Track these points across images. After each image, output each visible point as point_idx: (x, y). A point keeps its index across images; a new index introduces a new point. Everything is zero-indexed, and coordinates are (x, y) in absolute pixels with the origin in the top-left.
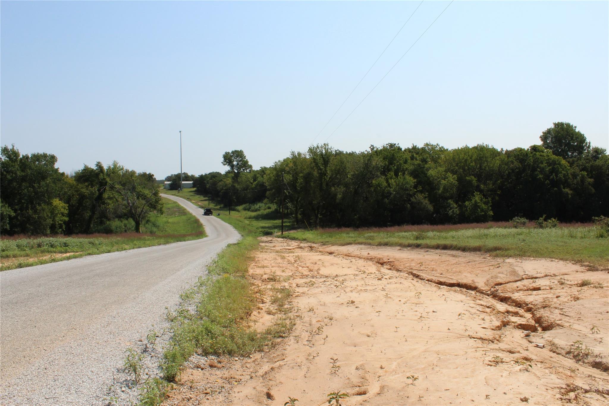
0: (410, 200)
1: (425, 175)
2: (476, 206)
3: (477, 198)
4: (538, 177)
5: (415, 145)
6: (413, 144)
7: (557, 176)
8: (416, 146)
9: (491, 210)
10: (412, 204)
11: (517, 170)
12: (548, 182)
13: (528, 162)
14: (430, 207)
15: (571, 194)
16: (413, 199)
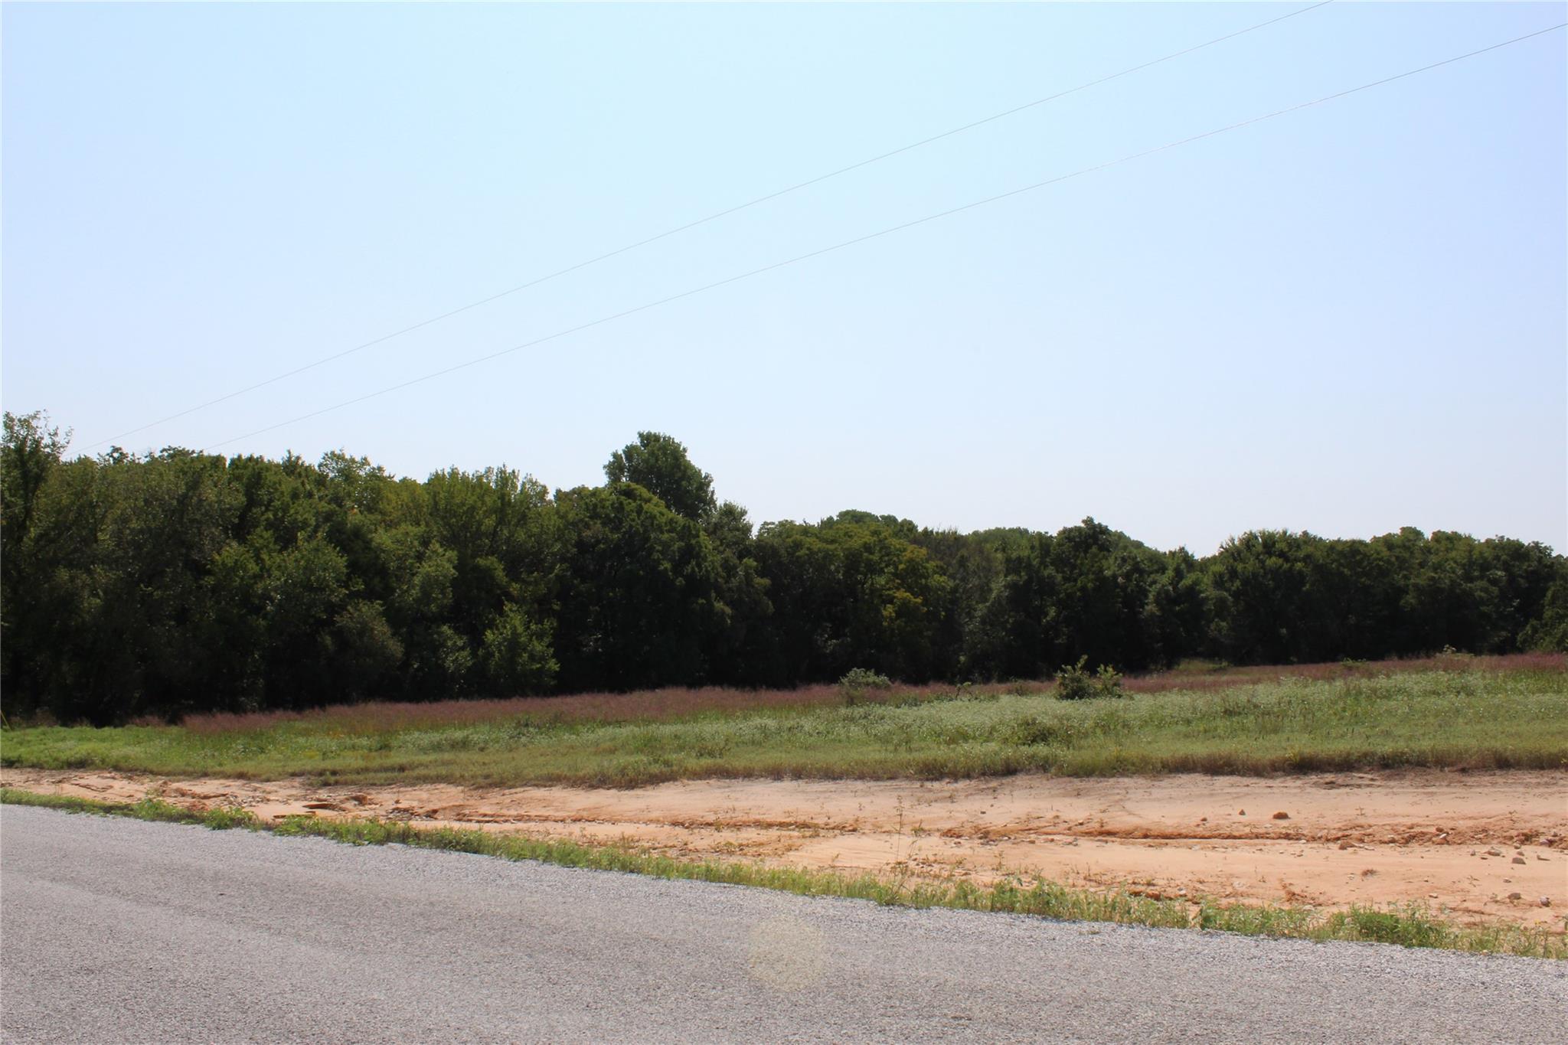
0: (334, 623)
1: (368, 543)
2: (514, 646)
3: (515, 619)
4: (662, 568)
5: (295, 454)
6: (289, 452)
7: (699, 565)
8: (298, 458)
9: (553, 656)
10: (339, 635)
11: (602, 546)
12: (680, 582)
13: (631, 527)
14: (395, 648)
15: (731, 618)
16: (342, 620)
